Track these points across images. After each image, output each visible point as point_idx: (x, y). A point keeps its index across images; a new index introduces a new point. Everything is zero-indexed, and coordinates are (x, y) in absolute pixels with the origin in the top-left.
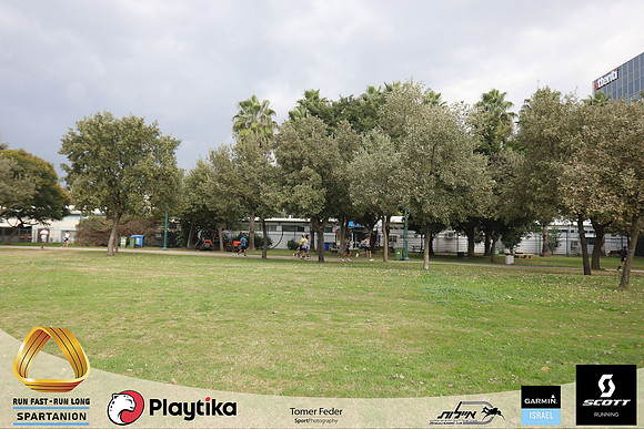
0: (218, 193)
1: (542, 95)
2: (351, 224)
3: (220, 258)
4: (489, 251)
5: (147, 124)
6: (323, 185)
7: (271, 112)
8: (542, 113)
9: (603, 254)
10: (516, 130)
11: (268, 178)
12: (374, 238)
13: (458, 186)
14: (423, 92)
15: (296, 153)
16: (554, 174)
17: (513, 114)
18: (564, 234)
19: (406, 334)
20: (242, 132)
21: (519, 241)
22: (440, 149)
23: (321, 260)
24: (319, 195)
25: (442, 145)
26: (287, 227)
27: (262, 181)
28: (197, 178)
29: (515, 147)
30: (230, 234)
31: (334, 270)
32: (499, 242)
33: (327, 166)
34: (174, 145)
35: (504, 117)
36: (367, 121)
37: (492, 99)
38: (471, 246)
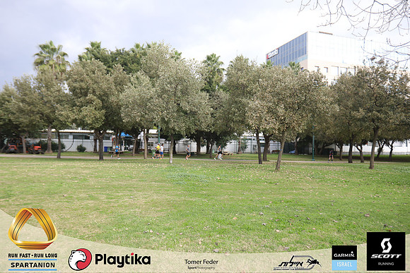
0: (21, 111)
1: (239, 59)
2: (123, 134)
6: (103, 107)
7: (65, 54)
9: (269, 152)
10: (225, 78)
13: (191, 111)
14: (170, 50)
16: (244, 106)
17: (224, 69)
18: (250, 141)
19: (155, 204)
20: (41, 67)
22: (180, 87)
23: (101, 158)
24: (100, 114)
26: (76, 136)
30: (32, 141)
32: (215, 146)
33: (106, 94)
36: (134, 66)
37: (211, 59)
38: (198, 148)
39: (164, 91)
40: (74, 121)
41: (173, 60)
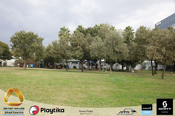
0: (54, 53)
1: (141, 28)
2: (91, 62)
3: (55, 70)
4: (127, 69)
5: (35, 34)
6: (83, 51)
7: (69, 31)
8: (142, 32)
9: (157, 70)
10: (135, 37)
11: (68, 49)
12: (97, 65)
13: (119, 52)
14: (110, 26)
15: (75, 42)
16: (144, 49)
17: (134, 33)
18: (147, 65)
19: (105, 91)
20: (61, 36)
21: (135, 66)
22: (114, 42)
23: (82, 71)
24: (82, 54)
25: (115, 40)
26: (73, 62)
27: (66, 50)
28: (48, 49)
29: (134, 41)
30: (58, 64)
31: (86, 74)
32: (130, 67)
33: (84, 46)
34: (42, 39)
35: (132, 33)
36: (95, 34)
37: (128, 29)
38: (123, 68)
39: (108, 43)
40: (72, 56)
41: (111, 30)
